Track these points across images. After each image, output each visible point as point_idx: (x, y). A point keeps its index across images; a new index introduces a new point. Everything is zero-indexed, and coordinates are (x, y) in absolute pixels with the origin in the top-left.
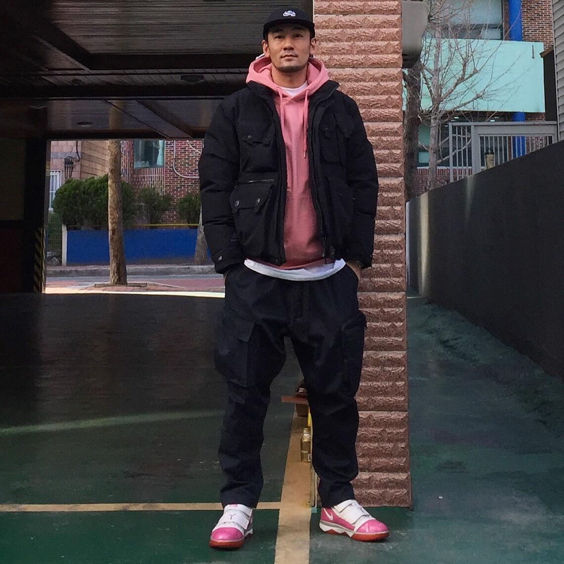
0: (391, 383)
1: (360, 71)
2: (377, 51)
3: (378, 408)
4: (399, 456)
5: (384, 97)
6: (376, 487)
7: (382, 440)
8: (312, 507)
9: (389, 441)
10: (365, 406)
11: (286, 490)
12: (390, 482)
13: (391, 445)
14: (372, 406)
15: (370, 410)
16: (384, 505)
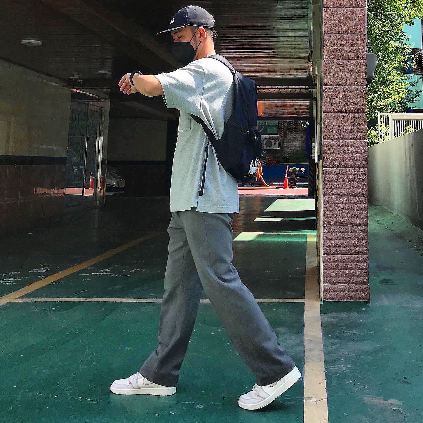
0: (360, 241)
1: (346, 87)
2: (355, 78)
3: (353, 253)
4: (364, 276)
5: (357, 100)
6: (352, 292)
7: (356, 269)
8: (320, 301)
9: (358, 269)
10: (347, 252)
11: (307, 293)
12: (359, 289)
13: (359, 271)
14: (350, 252)
15: (349, 254)
16: (356, 300)
